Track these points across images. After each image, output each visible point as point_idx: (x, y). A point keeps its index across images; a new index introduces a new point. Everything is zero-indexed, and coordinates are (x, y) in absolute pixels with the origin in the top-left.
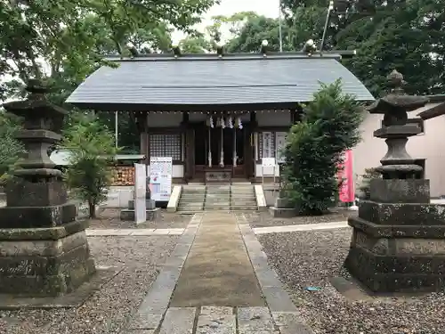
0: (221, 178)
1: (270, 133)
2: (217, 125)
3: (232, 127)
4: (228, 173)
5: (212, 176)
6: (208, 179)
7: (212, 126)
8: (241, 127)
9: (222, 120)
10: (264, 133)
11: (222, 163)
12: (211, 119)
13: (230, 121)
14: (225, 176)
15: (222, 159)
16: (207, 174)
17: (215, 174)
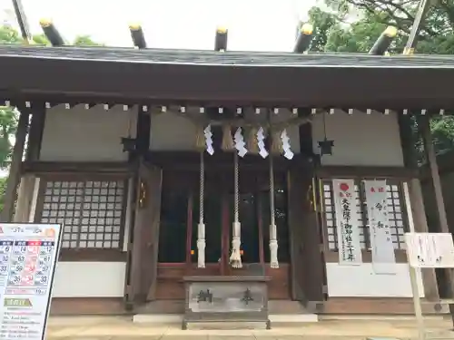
0: (235, 306)
1: (350, 182)
2: (224, 146)
3: (264, 153)
4: (255, 289)
5: (205, 297)
6: (194, 306)
7: (211, 151)
8: (289, 155)
9: (238, 135)
10: (337, 183)
11: (236, 255)
12: (208, 134)
13: (261, 137)
14: (247, 297)
15: (237, 242)
16: (193, 289)
17: (214, 289)
